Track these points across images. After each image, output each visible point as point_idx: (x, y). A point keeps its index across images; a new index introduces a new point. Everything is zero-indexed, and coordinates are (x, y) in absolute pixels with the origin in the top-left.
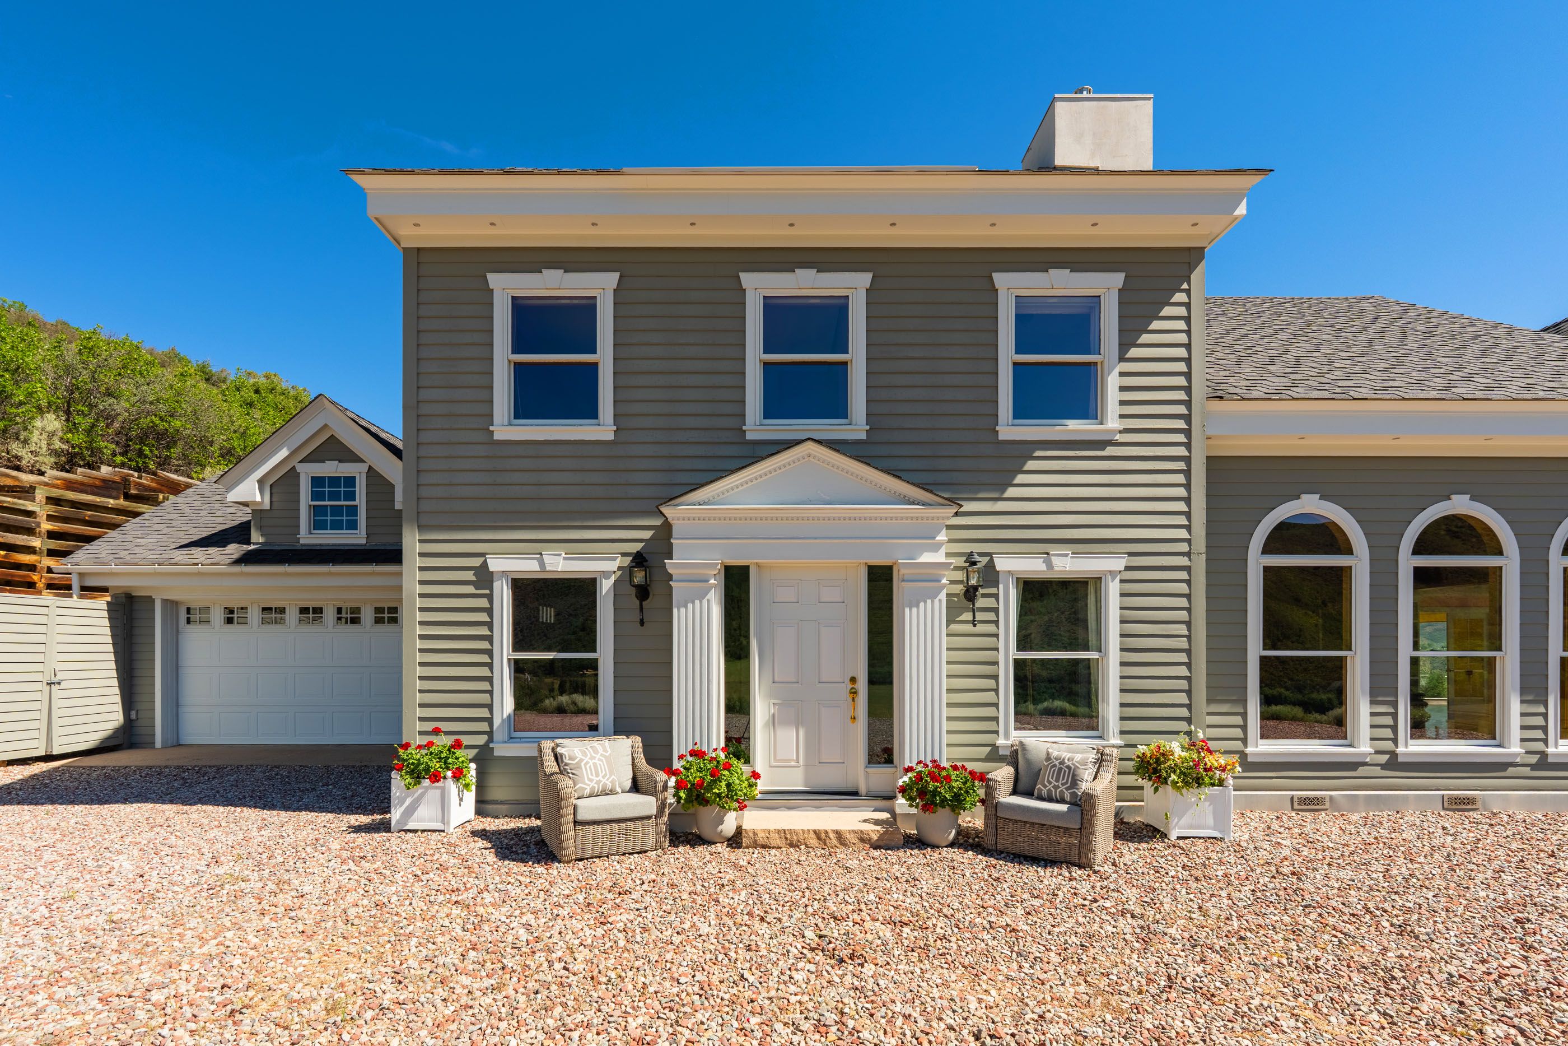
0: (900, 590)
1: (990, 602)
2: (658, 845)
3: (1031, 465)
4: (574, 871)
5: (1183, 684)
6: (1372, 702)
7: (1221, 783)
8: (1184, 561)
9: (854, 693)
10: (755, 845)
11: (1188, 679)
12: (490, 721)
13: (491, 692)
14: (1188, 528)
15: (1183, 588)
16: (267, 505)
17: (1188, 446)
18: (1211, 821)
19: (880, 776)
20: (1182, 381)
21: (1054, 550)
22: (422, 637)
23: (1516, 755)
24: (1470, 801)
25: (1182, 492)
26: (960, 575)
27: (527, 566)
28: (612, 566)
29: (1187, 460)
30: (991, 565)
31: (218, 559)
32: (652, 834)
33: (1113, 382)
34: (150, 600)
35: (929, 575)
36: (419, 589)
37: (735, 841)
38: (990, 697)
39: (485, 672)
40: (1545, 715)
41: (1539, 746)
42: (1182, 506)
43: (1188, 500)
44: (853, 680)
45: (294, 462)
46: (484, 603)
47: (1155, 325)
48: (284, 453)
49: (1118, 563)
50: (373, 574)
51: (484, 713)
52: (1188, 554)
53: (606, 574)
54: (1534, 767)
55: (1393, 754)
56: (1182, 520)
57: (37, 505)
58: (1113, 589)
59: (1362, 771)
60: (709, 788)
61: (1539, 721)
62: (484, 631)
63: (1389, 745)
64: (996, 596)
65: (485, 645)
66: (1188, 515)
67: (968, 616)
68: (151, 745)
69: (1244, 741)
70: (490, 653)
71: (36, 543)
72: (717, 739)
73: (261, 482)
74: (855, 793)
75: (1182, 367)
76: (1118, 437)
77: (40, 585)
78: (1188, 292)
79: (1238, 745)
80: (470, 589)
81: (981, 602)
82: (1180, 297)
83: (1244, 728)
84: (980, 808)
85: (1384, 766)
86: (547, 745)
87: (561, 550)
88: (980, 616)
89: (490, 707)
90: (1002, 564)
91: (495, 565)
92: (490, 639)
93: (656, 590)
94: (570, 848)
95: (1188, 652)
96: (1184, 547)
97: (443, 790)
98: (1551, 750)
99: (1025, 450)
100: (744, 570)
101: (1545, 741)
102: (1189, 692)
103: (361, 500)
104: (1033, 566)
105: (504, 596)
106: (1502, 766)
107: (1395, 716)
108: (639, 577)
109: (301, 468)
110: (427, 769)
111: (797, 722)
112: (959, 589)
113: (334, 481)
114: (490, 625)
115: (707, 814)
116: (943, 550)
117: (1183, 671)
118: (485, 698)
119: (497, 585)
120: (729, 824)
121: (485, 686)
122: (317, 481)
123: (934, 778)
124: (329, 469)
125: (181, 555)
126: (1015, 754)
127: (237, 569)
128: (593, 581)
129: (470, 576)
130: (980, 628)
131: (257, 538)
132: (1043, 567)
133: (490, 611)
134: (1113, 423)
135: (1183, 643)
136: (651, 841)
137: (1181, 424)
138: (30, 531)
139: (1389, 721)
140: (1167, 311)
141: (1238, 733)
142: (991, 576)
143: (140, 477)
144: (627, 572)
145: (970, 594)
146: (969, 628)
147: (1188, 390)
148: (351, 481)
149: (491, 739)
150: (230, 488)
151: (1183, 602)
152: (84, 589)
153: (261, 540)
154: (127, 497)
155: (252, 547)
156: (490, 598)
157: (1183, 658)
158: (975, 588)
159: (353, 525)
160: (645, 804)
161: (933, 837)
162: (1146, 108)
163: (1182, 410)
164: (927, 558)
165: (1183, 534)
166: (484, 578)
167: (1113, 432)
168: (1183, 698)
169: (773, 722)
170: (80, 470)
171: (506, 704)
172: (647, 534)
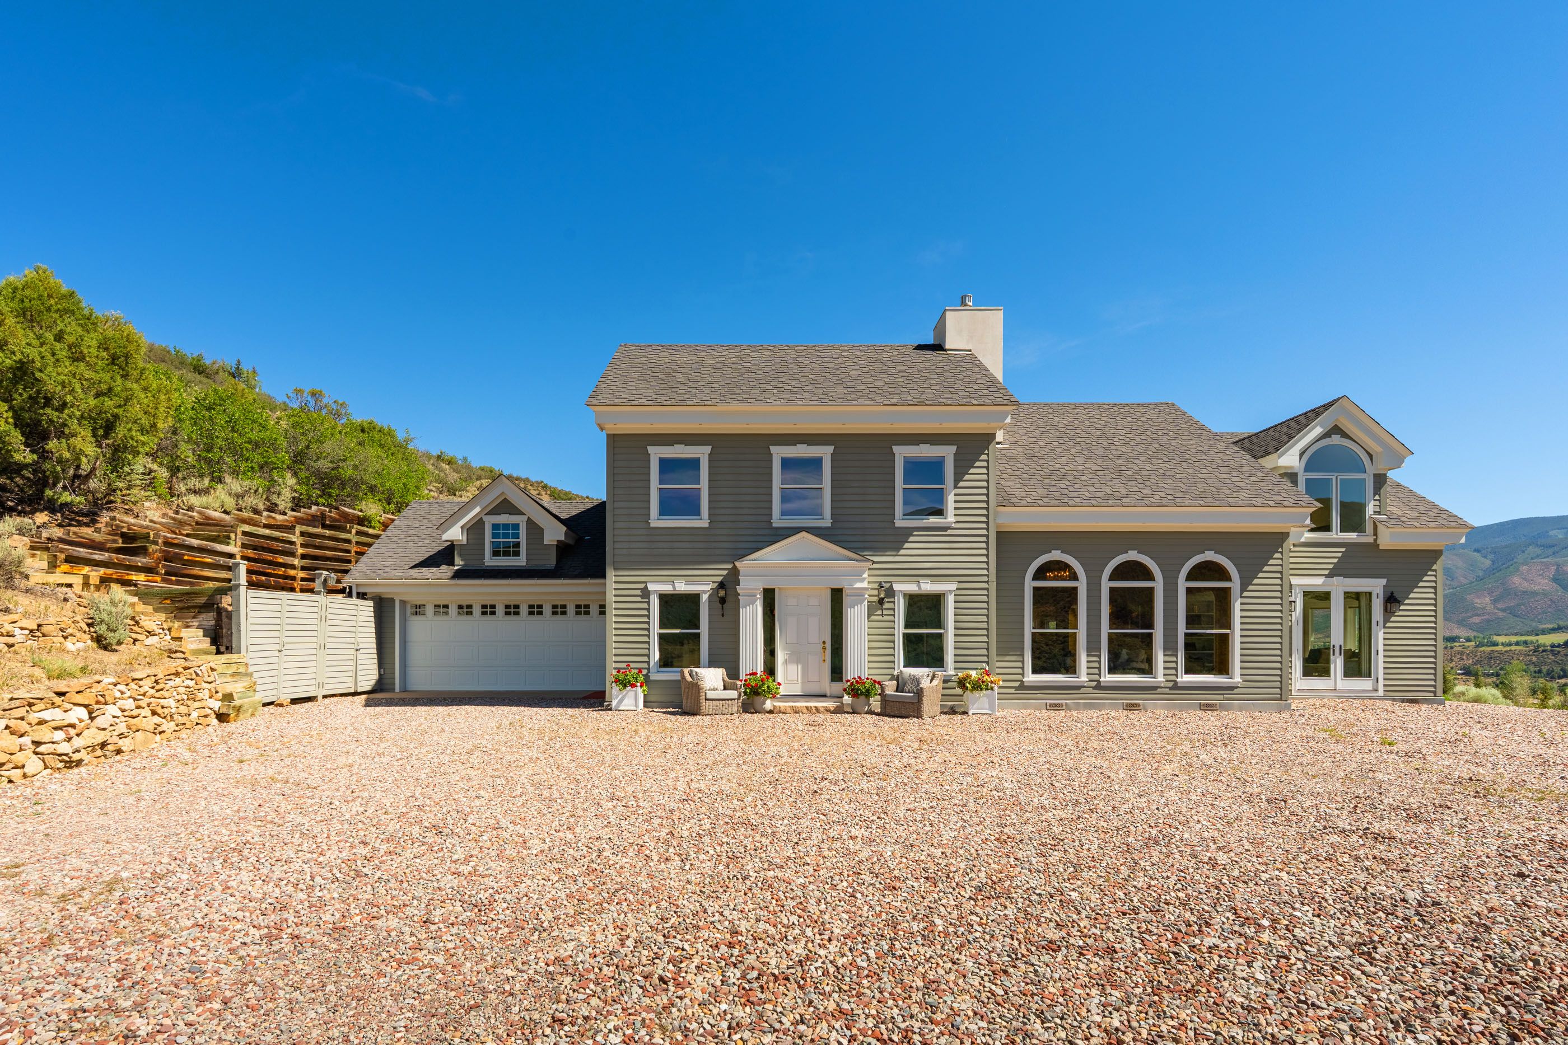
0: (846, 600)
1: (891, 605)
2: (738, 712)
3: (911, 539)
4: (707, 719)
5: (985, 645)
6: (1088, 656)
7: (992, 689)
8: (985, 585)
9: (824, 649)
10: (780, 712)
11: (987, 642)
12: (648, 663)
13: (649, 649)
14: (987, 569)
15: (985, 598)
16: (465, 542)
17: (987, 529)
18: (987, 706)
19: (838, 687)
20: (984, 498)
21: (922, 580)
22: (615, 622)
23: (1161, 682)
24: (1137, 705)
25: (984, 552)
26: (876, 592)
27: (666, 588)
28: (708, 588)
29: (987, 536)
30: (891, 587)
31: (439, 575)
32: (735, 706)
33: (951, 499)
34: (393, 600)
35: (859, 593)
36: (614, 599)
37: (771, 712)
38: (890, 651)
39: (646, 639)
40: (1176, 662)
41: (1173, 678)
42: (984, 559)
43: (987, 556)
44: (824, 642)
45: (482, 515)
46: (645, 606)
47: (972, 471)
48: (478, 509)
49: (953, 586)
50: (536, 585)
51: (645, 659)
52: (987, 582)
53: (705, 592)
54: (1170, 688)
55: (1099, 682)
56: (985, 566)
57: (296, 538)
58: (951, 599)
59: (1083, 690)
60: (760, 687)
61: (1173, 665)
62: (646, 619)
63: (1096, 677)
64: (894, 602)
65: (646, 626)
66: (987, 563)
67: (880, 612)
68: (393, 690)
69: (1023, 675)
70: (648, 630)
71: (296, 562)
72: (760, 668)
73: (462, 527)
74: (825, 696)
75: (984, 491)
76: (953, 525)
77: (298, 590)
78: (988, 454)
79: (1020, 677)
80: (639, 599)
81: (886, 606)
82: (984, 457)
83: (1023, 668)
84: (878, 698)
85: (1094, 688)
86: (686, 671)
87: (683, 580)
88: (885, 612)
89: (648, 656)
90: (897, 587)
91: (651, 587)
92: (648, 623)
93: (729, 599)
94: (703, 710)
95: (987, 629)
96: (985, 579)
97: (636, 692)
98: (1179, 680)
99: (908, 532)
100: (773, 591)
101: (1176, 675)
102: (987, 649)
103: (523, 539)
104: (911, 588)
105: (655, 602)
106: (1155, 688)
107: (1099, 662)
108: (722, 593)
109: (486, 519)
110: (629, 682)
111: (798, 662)
112: (876, 599)
113: (506, 526)
114: (648, 616)
115: (758, 699)
116: (866, 582)
117: (985, 639)
118: (646, 652)
119: (652, 597)
120: (768, 705)
121: (646, 646)
122: (495, 527)
123: (857, 682)
124: (504, 519)
125: (415, 572)
126: (898, 676)
127: (453, 582)
128: (698, 595)
129: (639, 592)
130: (886, 618)
131: (459, 562)
132: (916, 588)
133: (648, 610)
134: (951, 518)
135: (985, 625)
136: (735, 709)
137: (984, 519)
138: (292, 554)
139: (1096, 665)
140: (977, 464)
141: (1020, 671)
142: (891, 593)
143: (330, 512)
144: (714, 592)
145: (881, 601)
146: (880, 618)
147: (987, 502)
148: (516, 527)
149: (649, 672)
150: (444, 532)
151: (985, 605)
152: (358, 594)
153: (461, 563)
154: (324, 526)
155: (456, 568)
156: (649, 603)
157: (985, 632)
158: (883, 599)
159: (517, 554)
160: (733, 694)
161: (858, 710)
162: (1000, 314)
163: (985, 512)
164: (858, 585)
165: (985, 572)
166: (646, 593)
167: (951, 523)
168: (985, 652)
169: (786, 662)
170: (303, 510)
171: (656, 655)
172: (725, 572)
